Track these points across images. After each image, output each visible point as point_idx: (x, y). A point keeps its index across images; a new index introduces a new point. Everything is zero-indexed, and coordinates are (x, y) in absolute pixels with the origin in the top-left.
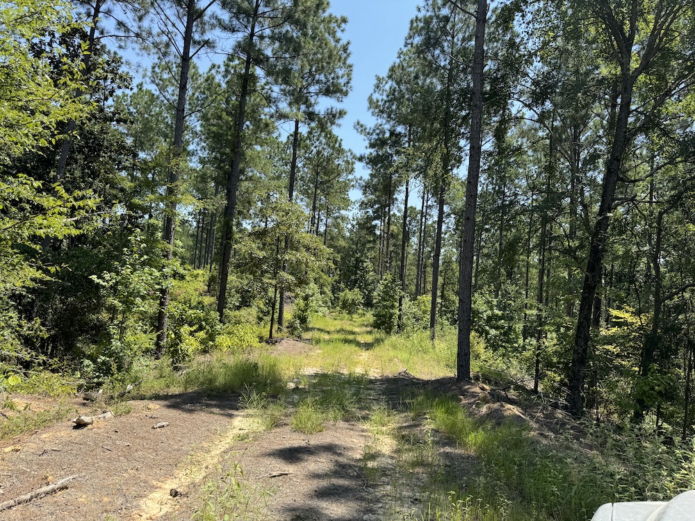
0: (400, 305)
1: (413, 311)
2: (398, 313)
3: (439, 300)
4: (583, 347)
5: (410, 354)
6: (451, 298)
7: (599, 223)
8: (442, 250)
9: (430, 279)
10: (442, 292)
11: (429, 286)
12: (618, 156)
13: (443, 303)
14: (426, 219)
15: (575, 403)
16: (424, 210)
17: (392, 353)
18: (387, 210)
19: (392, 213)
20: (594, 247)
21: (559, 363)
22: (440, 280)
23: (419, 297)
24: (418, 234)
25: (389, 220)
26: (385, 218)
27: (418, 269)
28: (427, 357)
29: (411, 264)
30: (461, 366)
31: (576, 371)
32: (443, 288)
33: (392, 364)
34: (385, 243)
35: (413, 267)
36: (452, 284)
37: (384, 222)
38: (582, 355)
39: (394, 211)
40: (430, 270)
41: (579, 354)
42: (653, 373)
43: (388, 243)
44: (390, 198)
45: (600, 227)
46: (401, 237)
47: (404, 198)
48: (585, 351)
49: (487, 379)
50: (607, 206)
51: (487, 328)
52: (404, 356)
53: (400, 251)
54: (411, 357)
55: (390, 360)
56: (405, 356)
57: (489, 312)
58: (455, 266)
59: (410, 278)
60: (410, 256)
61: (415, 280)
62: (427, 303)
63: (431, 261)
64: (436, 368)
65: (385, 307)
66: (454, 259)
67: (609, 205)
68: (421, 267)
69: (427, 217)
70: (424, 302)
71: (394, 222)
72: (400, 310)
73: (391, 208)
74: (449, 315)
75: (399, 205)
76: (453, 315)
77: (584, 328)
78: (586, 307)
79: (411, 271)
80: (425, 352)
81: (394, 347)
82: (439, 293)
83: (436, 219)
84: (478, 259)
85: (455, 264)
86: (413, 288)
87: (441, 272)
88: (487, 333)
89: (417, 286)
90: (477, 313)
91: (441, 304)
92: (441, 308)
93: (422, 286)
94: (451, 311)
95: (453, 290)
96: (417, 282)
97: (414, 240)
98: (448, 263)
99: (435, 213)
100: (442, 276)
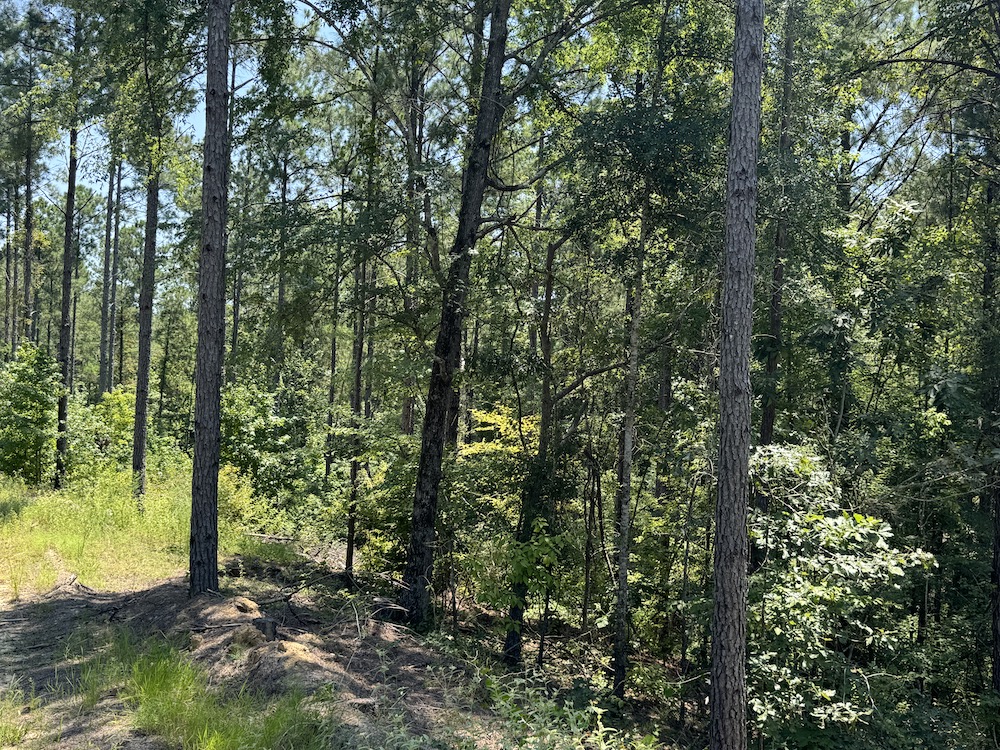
0: (62, 415)
1: (93, 428)
2: (58, 435)
3: (154, 394)
4: (431, 493)
5: (86, 534)
6: (181, 388)
7: (456, 265)
8: (160, 288)
9: (133, 348)
10: (162, 377)
11: (132, 365)
12: (485, 141)
13: (164, 400)
14: (117, 218)
15: (416, 598)
16: (114, 197)
17: (39, 539)
18: (22, 190)
19: (35, 198)
20: (449, 309)
21: (389, 519)
22: (156, 351)
23: (106, 395)
24: (101, 248)
25: (29, 215)
26: (18, 210)
27: (104, 325)
28: (124, 537)
29: (87, 316)
30: (199, 563)
31: (419, 538)
32: (164, 367)
33: (40, 565)
34: (21, 268)
35: (91, 323)
36: (184, 358)
37: (16, 219)
38: (429, 509)
39: (40, 194)
40: (132, 329)
41: (423, 506)
42: (539, 534)
43: (28, 271)
44: (29, 164)
45: (457, 273)
46: (58, 254)
47: (66, 167)
48: (433, 500)
49: (254, 569)
50: (468, 232)
51: (257, 454)
52: (70, 543)
53: (59, 287)
54: (87, 543)
55: (38, 556)
56: (73, 542)
57: (260, 422)
58: (190, 321)
59: (86, 346)
60: (83, 298)
61: (99, 352)
62: (126, 408)
63: (134, 309)
64: (146, 560)
65: (24, 424)
66: (186, 306)
67: (472, 230)
68: (111, 323)
69: (123, 212)
70: (119, 404)
71: (41, 218)
72: (61, 428)
73: (33, 188)
74: (177, 425)
75: (54, 183)
76: (187, 424)
77: (431, 457)
78: (436, 420)
79: (87, 332)
80: (122, 525)
81: (45, 522)
82: (154, 378)
83: (143, 217)
84: (236, 307)
85: (189, 315)
86: (94, 368)
87: (159, 333)
88: (256, 464)
89: (104, 363)
90: (234, 425)
91: (160, 403)
92: (161, 409)
93: (115, 364)
94: (182, 416)
95: (186, 372)
96: (103, 355)
97: (93, 262)
98: (173, 314)
99: (139, 205)
100: (160, 342)
